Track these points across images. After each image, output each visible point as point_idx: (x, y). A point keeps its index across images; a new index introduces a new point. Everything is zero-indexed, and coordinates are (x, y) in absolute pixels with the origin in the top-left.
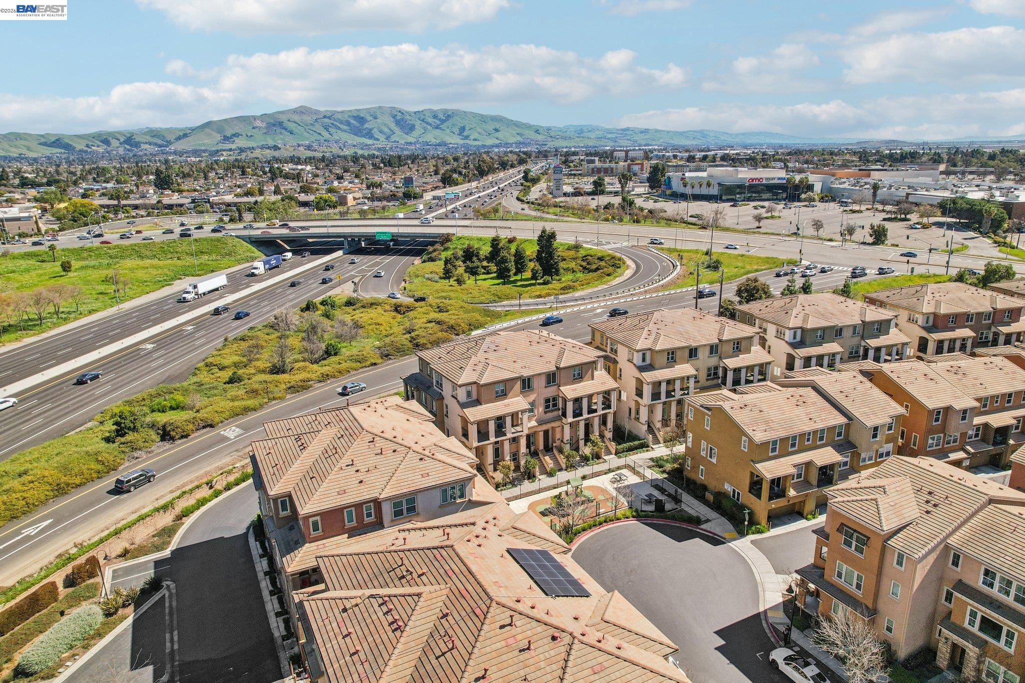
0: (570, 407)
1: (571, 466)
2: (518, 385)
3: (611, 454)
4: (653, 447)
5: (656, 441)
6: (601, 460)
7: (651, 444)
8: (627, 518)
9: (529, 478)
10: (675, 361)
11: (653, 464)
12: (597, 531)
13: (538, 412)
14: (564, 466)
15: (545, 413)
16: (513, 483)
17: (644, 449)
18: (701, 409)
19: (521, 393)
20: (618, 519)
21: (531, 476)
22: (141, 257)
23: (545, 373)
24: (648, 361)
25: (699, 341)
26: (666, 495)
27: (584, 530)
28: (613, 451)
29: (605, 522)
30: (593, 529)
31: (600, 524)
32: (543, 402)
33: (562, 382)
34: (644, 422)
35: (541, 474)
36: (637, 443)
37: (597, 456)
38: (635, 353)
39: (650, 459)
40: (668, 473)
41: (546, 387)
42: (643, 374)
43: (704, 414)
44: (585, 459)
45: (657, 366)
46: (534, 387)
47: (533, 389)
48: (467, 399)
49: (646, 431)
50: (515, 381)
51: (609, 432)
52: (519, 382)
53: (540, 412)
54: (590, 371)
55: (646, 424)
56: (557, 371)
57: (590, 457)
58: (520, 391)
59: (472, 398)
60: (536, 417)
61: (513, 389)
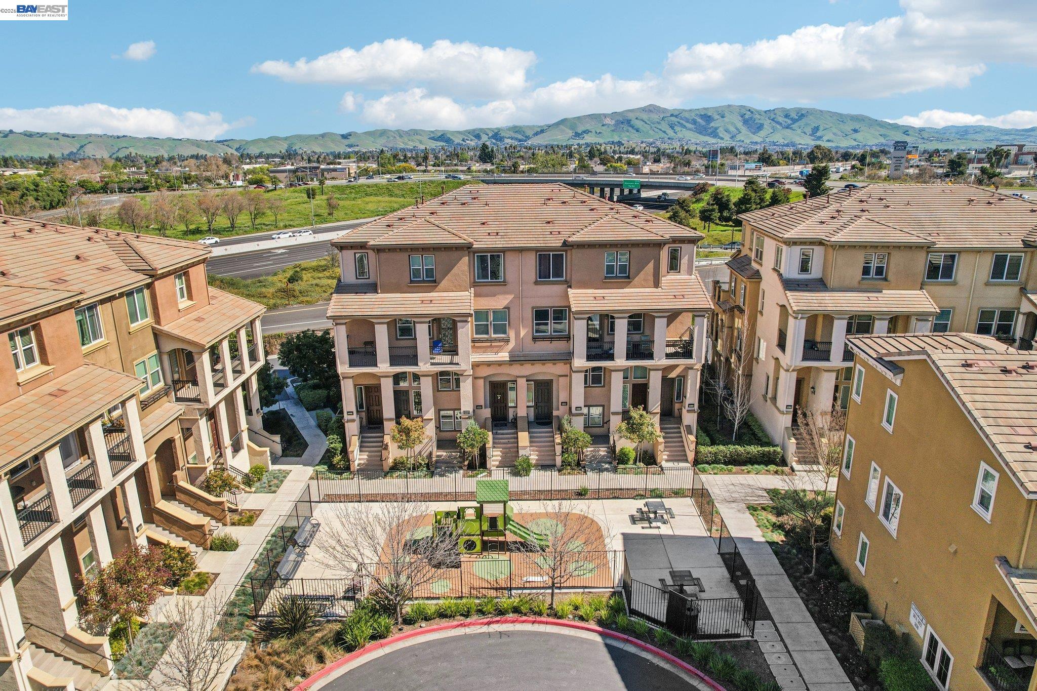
0: (579, 331)
1: (578, 464)
2: (463, 266)
3: (686, 461)
4: (796, 467)
5: (809, 459)
6: (652, 468)
7: (792, 460)
8: (581, 618)
9: (471, 467)
10: (885, 279)
11: (766, 501)
12: (476, 628)
13: (517, 334)
14: (559, 460)
15: (535, 339)
16: (432, 468)
17: (772, 467)
18: (880, 368)
19: (474, 284)
20: (556, 615)
21: (479, 463)
22: (391, 196)
23: (536, 250)
24: (815, 271)
25: (965, 240)
26: (739, 588)
27: (442, 615)
28: (691, 456)
29: (516, 610)
30: (474, 618)
31: (501, 612)
32: (529, 315)
33: (575, 277)
34: (783, 408)
35: (502, 465)
36: (754, 449)
37: (649, 459)
38: (784, 247)
39: (769, 491)
40: (787, 534)
41: (536, 283)
42: (789, 293)
43: (885, 384)
44: (618, 460)
45: (832, 282)
46: (507, 278)
47: (504, 282)
48: (357, 278)
49: (786, 428)
50: (455, 254)
51: (688, 411)
52: (467, 258)
53: (521, 336)
54: (651, 265)
55: (787, 413)
56: (566, 251)
57: (632, 455)
58: (472, 281)
59: (369, 278)
60: (512, 345)
61: (453, 271)
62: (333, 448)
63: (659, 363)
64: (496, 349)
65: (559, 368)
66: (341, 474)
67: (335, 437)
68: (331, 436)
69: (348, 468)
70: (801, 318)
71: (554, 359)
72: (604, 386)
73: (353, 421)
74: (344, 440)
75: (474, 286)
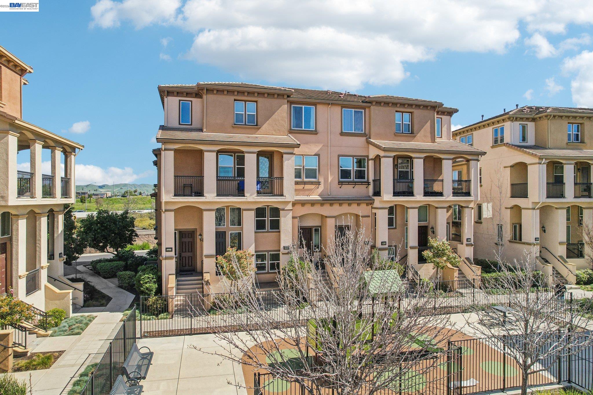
2: (282, 114)
10: (582, 143)
13: (326, 180)
19: (290, 131)
23: (342, 105)
32: (335, 162)
33: (374, 129)
38: (507, 124)
46: (318, 129)
47: (316, 131)
48: (180, 124)
49: (537, 257)
50: (275, 102)
51: (467, 245)
52: (286, 106)
53: (329, 181)
54: (428, 124)
55: (537, 244)
56: (364, 109)
57: (432, 285)
58: (289, 129)
59: (191, 125)
60: (321, 188)
61: (274, 116)
62: (147, 289)
63: (448, 199)
64: (307, 193)
65: (362, 210)
66: (157, 315)
67: (151, 276)
68: (146, 275)
69: (165, 309)
70: (544, 164)
71: (358, 201)
72: (395, 228)
73: (170, 258)
74: (159, 280)
75: (290, 133)
